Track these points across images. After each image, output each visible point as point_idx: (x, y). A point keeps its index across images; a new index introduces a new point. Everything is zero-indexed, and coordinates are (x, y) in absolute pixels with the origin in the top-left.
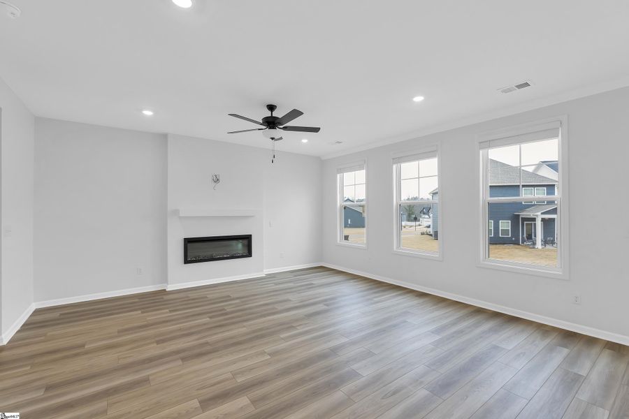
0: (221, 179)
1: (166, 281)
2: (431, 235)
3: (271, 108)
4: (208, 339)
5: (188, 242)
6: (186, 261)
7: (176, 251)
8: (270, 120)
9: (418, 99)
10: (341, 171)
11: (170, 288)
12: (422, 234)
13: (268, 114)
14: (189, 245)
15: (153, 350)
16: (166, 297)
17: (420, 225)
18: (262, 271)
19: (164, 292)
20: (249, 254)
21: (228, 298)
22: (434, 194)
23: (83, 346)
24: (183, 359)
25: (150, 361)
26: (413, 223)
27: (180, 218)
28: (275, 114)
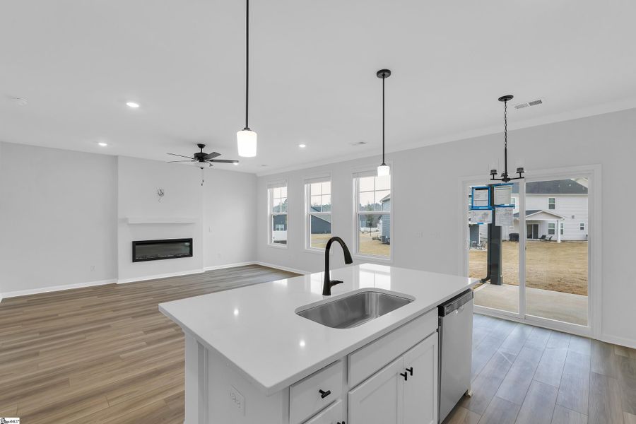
0: (165, 194)
1: (116, 277)
2: (380, 240)
3: (201, 146)
4: (152, 308)
5: (136, 244)
6: (135, 260)
7: (126, 251)
8: (201, 155)
9: (302, 146)
10: (271, 186)
11: (119, 282)
12: (374, 239)
13: (199, 150)
14: (137, 247)
15: (111, 314)
16: (116, 288)
17: (377, 231)
18: (202, 268)
19: (115, 285)
20: (191, 255)
21: (169, 287)
22: (385, 201)
23: (57, 315)
24: (133, 317)
25: (110, 319)
26: (369, 229)
27: (129, 225)
28: (204, 151)
